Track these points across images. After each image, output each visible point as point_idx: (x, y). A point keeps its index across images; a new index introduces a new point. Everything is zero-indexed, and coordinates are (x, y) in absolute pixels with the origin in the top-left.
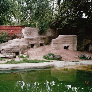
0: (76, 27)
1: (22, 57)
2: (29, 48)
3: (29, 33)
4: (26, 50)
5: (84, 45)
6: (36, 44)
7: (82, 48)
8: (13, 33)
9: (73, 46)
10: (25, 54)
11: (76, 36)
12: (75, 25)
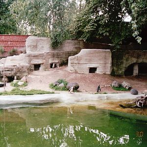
0: (108, 34)
1: (16, 85)
2: (31, 70)
3: (34, 46)
4: (26, 74)
5: (124, 65)
6: (43, 64)
7: (120, 72)
8: (12, 47)
9: (105, 67)
10: (22, 80)
11: (109, 50)
12: (106, 31)
